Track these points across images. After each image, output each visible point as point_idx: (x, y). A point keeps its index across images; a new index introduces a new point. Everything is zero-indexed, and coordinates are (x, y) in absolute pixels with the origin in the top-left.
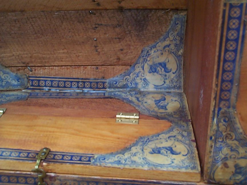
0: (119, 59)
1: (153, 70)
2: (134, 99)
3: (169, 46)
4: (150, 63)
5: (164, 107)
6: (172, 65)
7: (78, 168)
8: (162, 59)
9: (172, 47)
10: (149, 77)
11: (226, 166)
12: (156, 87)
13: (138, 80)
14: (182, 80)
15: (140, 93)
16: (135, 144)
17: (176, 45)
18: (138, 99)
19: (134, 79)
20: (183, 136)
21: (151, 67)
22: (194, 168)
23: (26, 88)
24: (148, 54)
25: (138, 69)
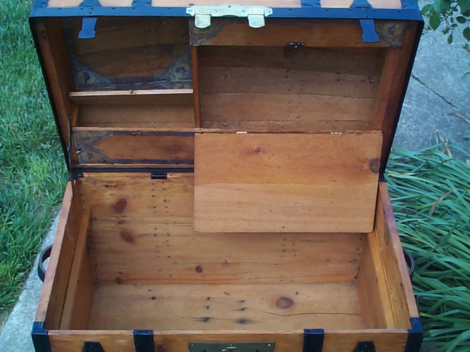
0: (160, 66)
1: (177, 71)
2: (168, 87)
3: (184, 60)
4: (176, 68)
6: (187, 68)
8: (181, 66)
9: (186, 60)
10: (175, 74)
12: (180, 79)
13: (170, 76)
19: (168, 75)
23: (115, 84)
24: (175, 64)
25: (170, 71)
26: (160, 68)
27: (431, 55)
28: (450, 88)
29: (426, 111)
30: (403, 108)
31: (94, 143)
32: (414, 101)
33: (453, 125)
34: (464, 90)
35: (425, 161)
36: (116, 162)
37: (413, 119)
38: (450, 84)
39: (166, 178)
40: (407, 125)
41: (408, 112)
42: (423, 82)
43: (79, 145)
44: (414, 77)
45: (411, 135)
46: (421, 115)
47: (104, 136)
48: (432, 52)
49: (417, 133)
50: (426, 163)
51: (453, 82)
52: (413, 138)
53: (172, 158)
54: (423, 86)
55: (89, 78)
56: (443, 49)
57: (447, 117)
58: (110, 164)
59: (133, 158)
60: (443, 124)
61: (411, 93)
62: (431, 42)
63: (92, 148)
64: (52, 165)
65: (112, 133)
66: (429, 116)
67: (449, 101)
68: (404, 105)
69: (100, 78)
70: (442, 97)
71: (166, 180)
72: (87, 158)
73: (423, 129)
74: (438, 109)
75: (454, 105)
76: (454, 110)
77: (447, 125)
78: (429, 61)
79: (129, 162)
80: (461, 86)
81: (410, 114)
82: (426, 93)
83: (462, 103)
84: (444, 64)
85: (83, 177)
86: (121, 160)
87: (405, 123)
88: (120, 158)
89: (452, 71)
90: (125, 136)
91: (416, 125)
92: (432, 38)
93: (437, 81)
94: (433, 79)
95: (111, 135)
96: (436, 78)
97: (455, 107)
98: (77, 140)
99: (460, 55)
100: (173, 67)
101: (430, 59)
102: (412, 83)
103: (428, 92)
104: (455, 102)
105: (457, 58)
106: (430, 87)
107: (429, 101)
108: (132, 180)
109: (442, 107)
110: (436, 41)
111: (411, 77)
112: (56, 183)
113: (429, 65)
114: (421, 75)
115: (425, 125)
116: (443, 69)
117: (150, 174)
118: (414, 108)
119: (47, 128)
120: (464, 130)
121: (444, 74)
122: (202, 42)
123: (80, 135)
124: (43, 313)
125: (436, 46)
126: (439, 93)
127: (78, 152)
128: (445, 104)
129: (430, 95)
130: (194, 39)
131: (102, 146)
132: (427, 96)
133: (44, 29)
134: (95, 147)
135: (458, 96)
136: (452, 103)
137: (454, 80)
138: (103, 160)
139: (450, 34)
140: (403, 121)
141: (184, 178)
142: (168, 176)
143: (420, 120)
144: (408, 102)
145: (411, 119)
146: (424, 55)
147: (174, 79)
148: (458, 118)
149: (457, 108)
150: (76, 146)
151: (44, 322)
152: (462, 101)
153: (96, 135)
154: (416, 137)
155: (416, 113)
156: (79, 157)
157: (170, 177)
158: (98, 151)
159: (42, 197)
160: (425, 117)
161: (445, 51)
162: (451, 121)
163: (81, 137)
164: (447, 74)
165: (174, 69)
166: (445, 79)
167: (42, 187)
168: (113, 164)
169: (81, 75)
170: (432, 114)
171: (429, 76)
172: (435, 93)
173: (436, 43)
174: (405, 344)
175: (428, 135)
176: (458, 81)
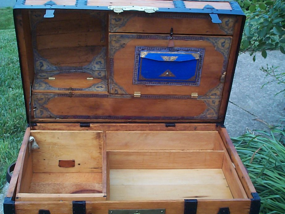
0: (86, 60)
1: (97, 63)
2: (91, 73)
3: (101, 56)
4: (96, 61)
5: (100, 75)
6: (103, 61)
7: (80, 92)
8: (99, 60)
10: (96, 65)
11: (113, 90)
12: (98, 68)
13: (92, 67)
14: (106, 66)
15: (93, 70)
16: (93, 86)
17: (104, 56)
18: (92, 73)
19: (91, 66)
20: (105, 83)
21: (96, 63)
22: (106, 91)
23: (58, 70)
24: (95, 59)
25: (92, 63)
26: (86, 61)
27: (238, 91)
28: (252, 107)
29: (239, 118)
30: (226, 117)
31: (45, 103)
32: (232, 113)
33: (256, 125)
34: (260, 108)
35: (243, 140)
36: (58, 117)
37: (232, 122)
38: (251, 105)
39: (89, 126)
40: (229, 125)
41: (229, 119)
42: (236, 104)
43: (35, 104)
44: (230, 102)
45: (232, 130)
46: (236, 120)
47: (52, 97)
48: (239, 90)
49: (235, 129)
50: (243, 141)
51: (253, 104)
52: (233, 132)
53: (93, 115)
54: (236, 106)
55: (43, 66)
56: (245, 88)
57: (252, 121)
58: (54, 119)
59: (69, 115)
60: (250, 125)
61: (229, 109)
62: (238, 85)
63: (44, 107)
64: (10, 145)
65: (57, 95)
66: (241, 121)
67: (252, 113)
68: (226, 115)
69: (50, 66)
70: (248, 112)
71: (90, 128)
72: (40, 114)
73: (239, 127)
74: (246, 117)
75: (256, 115)
76: (256, 118)
77: (252, 125)
78: (238, 94)
79: (66, 117)
80: (258, 106)
81: (230, 120)
82: (238, 110)
83: (260, 114)
84: (247, 95)
85: (36, 125)
86: (61, 116)
87: (228, 124)
88: (60, 114)
89: (252, 99)
90: (65, 98)
91: (234, 125)
92: (238, 83)
93: (244, 104)
94: (241, 103)
95: (56, 97)
96: (243, 102)
97: (256, 116)
98: (34, 100)
99: (255, 91)
100: (94, 61)
101: (238, 93)
102: (230, 105)
103: (239, 109)
104: (256, 114)
105: (254, 93)
106: (240, 106)
107: (240, 113)
108: (68, 127)
109: (248, 116)
110: (241, 85)
111: (229, 102)
112: (13, 155)
113: (238, 96)
114: (234, 101)
115: (239, 125)
116: (247, 98)
117: (79, 124)
118: (232, 117)
119: (7, 125)
120: (263, 128)
121: (247, 100)
122: (116, 30)
123: (37, 96)
124: (12, 192)
125: (241, 87)
126: (245, 109)
127: (34, 109)
128: (250, 115)
129: (241, 110)
130: (112, 28)
131: (50, 105)
132: (239, 111)
133: (21, 19)
134: (45, 106)
135: (257, 111)
136: (254, 114)
137: (254, 104)
138: (49, 116)
139: (254, 55)
140: (226, 123)
141: (101, 127)
142: (91, 125)
143: (236, 123)
144: (228, 114)
145: (231, 122)
146: (234, 91)
147: (94, 69)
148: (258, 122)
149: (257, 117)
150: (34, 105)
151: (12, 197)
152: (259, 113)
153: (47, 96)
154: (235, 131)
155: (234, 119)
156: (34, 113)
157: (93, 126)
158: (47, 109)
159: (3, 163)
160: (239, 121)
161: (246, 89)
162: (255, 123)
163: (37, 98)
164: (249, 100)
165: (95, 62)
166: (248, 103)
167: (3, 157)
168: (56, 118)
169: (38, 63)
170: (243, 120)
171: (238, 101)
172: (243, 109)
173: (241, 86)
174: (249, 210)
175: (242, 130)
176: (256, 104)
